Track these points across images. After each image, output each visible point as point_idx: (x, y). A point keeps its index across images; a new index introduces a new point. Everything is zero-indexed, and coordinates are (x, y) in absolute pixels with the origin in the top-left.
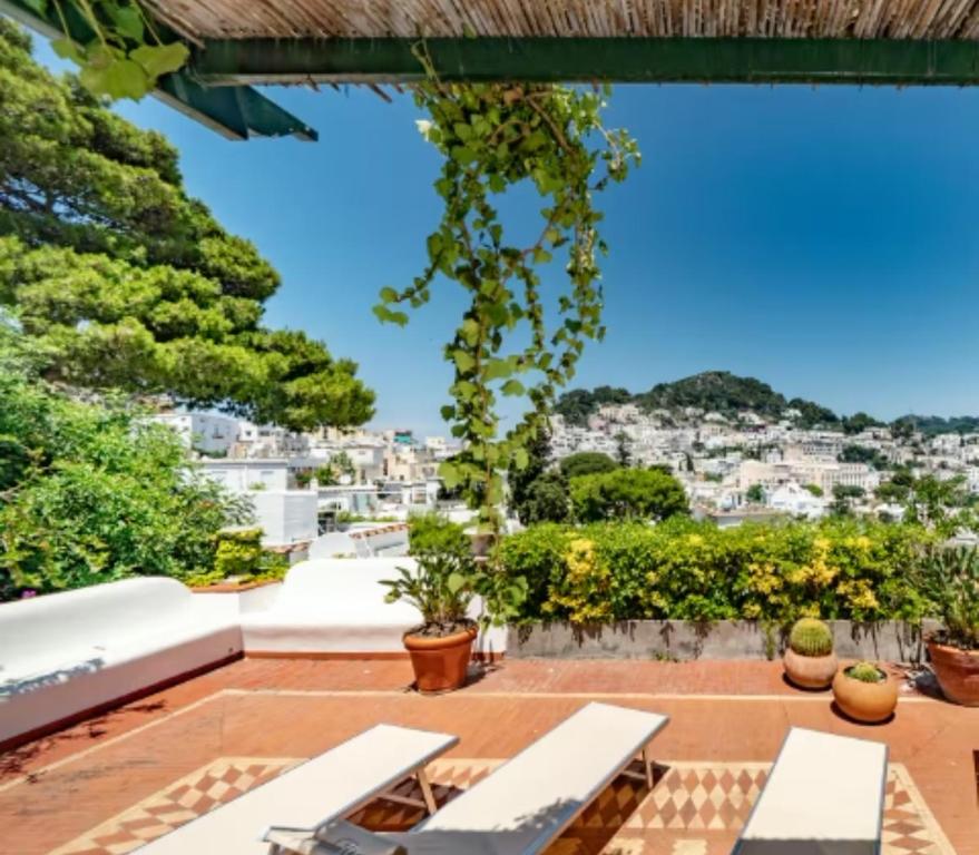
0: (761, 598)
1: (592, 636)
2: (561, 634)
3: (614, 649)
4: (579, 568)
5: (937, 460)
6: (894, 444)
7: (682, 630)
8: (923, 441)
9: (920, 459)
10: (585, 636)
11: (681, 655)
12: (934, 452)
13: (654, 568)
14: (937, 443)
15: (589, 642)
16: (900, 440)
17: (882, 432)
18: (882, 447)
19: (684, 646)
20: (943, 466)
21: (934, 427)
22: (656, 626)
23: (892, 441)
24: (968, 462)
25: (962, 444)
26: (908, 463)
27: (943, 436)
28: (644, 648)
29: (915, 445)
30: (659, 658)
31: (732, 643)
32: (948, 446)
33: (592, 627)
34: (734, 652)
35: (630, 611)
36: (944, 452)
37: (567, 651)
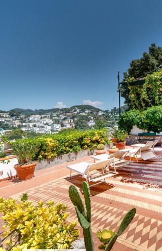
0: (87, 144)
1: (52, 161)
2: (44, 162)
3: (58, 162)
4: (51, 144)
5: (31, 124)
6: (11, 119)
7: (72, 155)
8: (25, 117)
9: (24, 124)
10: (50, 161)
11: (73, 159)
12: (30, 122)
13: (67, 142)
14: (31, 118)
15: (51, 163)
16: (14, 118)
17: (5, 115)
18: (5, 120)
19: (73, 158)
20: (35, 126)
21: (29, 113)
22: (67, 155)
23: (10, 118)
24: (44, 124)
25: (41, 118)
26: (19, 126)
27: (33, 116)
28: (64, 160)
29: (22, 119)
30: (68, 162)
31: (82, 155)
32: (36, 119)
33: (52, 159)
34: (83, 156)
35: (61, 153)
36: (34, 121)
37: (46, 166)
